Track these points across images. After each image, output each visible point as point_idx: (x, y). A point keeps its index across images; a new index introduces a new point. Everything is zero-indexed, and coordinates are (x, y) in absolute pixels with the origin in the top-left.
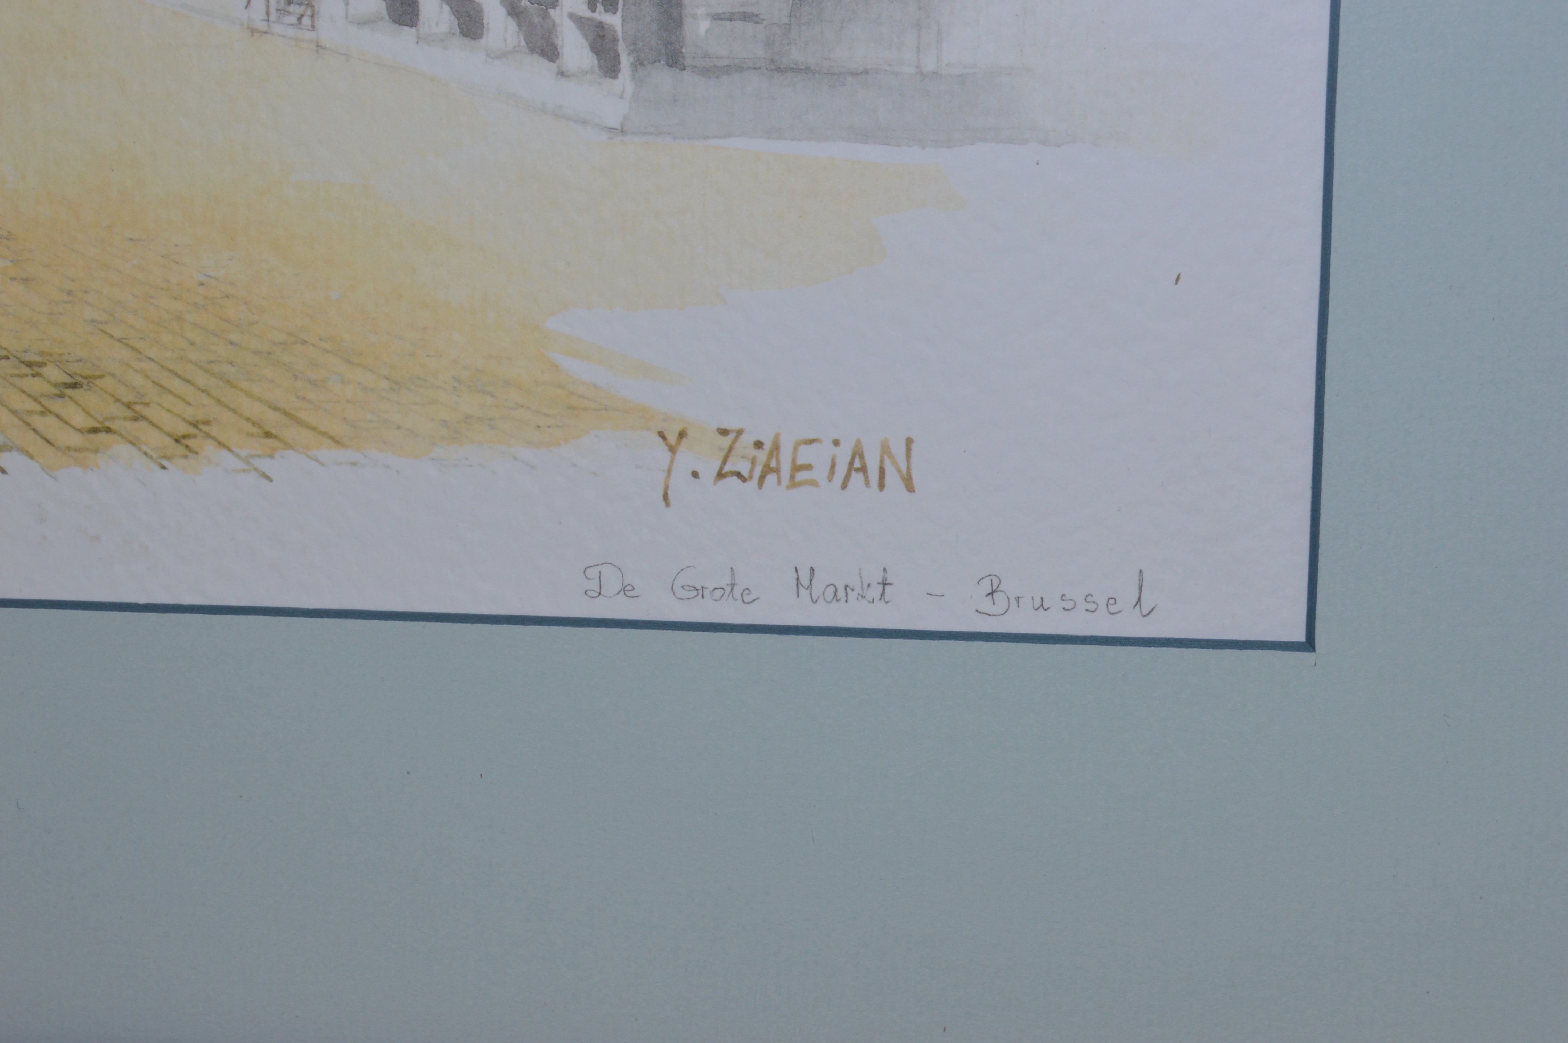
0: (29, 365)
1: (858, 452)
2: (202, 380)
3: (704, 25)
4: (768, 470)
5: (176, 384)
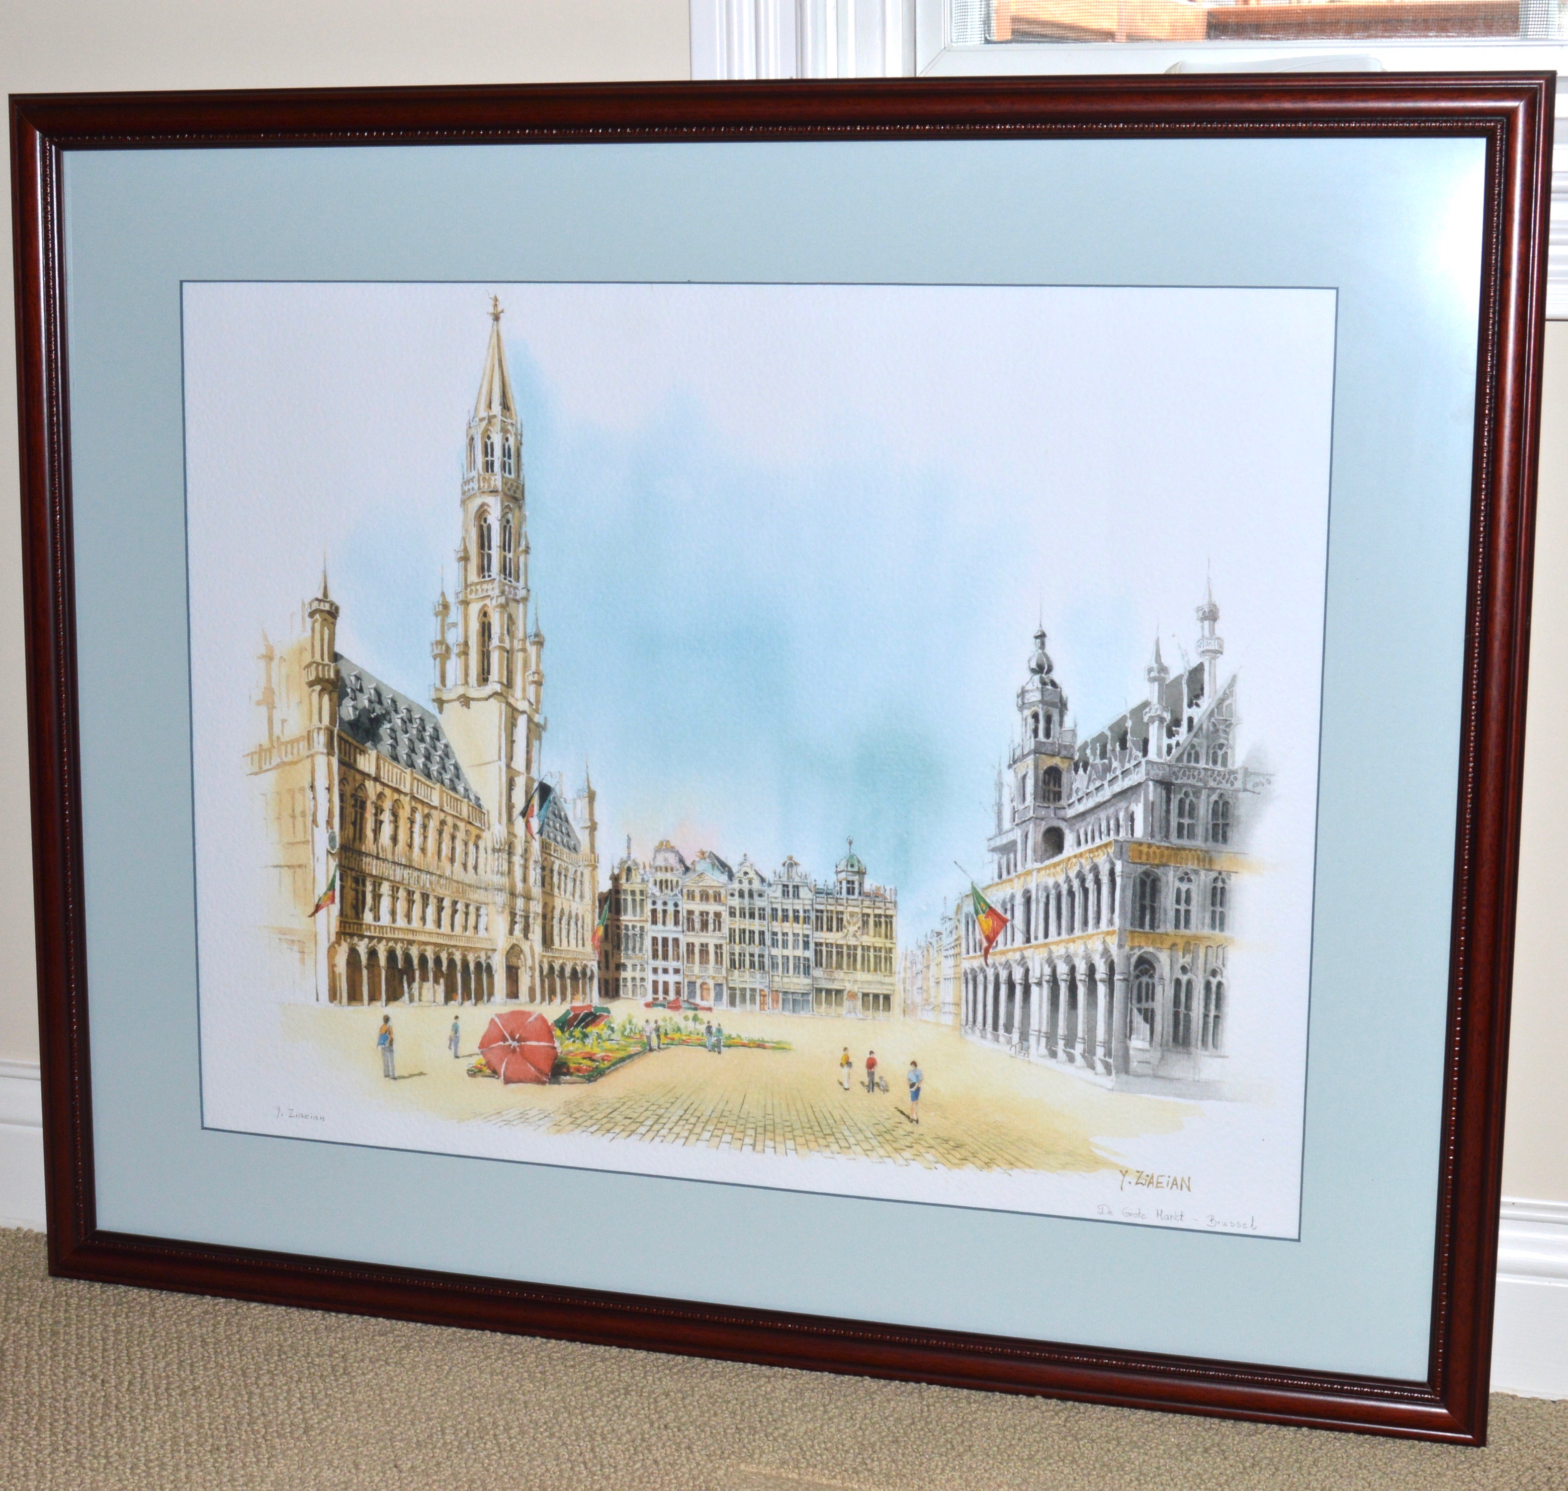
0: (945, 1140)
1: (1175, 1180)
2: (993, 1148)
3: (1135, 1064)
4: (1150, 1183)
5: (986, 1149)
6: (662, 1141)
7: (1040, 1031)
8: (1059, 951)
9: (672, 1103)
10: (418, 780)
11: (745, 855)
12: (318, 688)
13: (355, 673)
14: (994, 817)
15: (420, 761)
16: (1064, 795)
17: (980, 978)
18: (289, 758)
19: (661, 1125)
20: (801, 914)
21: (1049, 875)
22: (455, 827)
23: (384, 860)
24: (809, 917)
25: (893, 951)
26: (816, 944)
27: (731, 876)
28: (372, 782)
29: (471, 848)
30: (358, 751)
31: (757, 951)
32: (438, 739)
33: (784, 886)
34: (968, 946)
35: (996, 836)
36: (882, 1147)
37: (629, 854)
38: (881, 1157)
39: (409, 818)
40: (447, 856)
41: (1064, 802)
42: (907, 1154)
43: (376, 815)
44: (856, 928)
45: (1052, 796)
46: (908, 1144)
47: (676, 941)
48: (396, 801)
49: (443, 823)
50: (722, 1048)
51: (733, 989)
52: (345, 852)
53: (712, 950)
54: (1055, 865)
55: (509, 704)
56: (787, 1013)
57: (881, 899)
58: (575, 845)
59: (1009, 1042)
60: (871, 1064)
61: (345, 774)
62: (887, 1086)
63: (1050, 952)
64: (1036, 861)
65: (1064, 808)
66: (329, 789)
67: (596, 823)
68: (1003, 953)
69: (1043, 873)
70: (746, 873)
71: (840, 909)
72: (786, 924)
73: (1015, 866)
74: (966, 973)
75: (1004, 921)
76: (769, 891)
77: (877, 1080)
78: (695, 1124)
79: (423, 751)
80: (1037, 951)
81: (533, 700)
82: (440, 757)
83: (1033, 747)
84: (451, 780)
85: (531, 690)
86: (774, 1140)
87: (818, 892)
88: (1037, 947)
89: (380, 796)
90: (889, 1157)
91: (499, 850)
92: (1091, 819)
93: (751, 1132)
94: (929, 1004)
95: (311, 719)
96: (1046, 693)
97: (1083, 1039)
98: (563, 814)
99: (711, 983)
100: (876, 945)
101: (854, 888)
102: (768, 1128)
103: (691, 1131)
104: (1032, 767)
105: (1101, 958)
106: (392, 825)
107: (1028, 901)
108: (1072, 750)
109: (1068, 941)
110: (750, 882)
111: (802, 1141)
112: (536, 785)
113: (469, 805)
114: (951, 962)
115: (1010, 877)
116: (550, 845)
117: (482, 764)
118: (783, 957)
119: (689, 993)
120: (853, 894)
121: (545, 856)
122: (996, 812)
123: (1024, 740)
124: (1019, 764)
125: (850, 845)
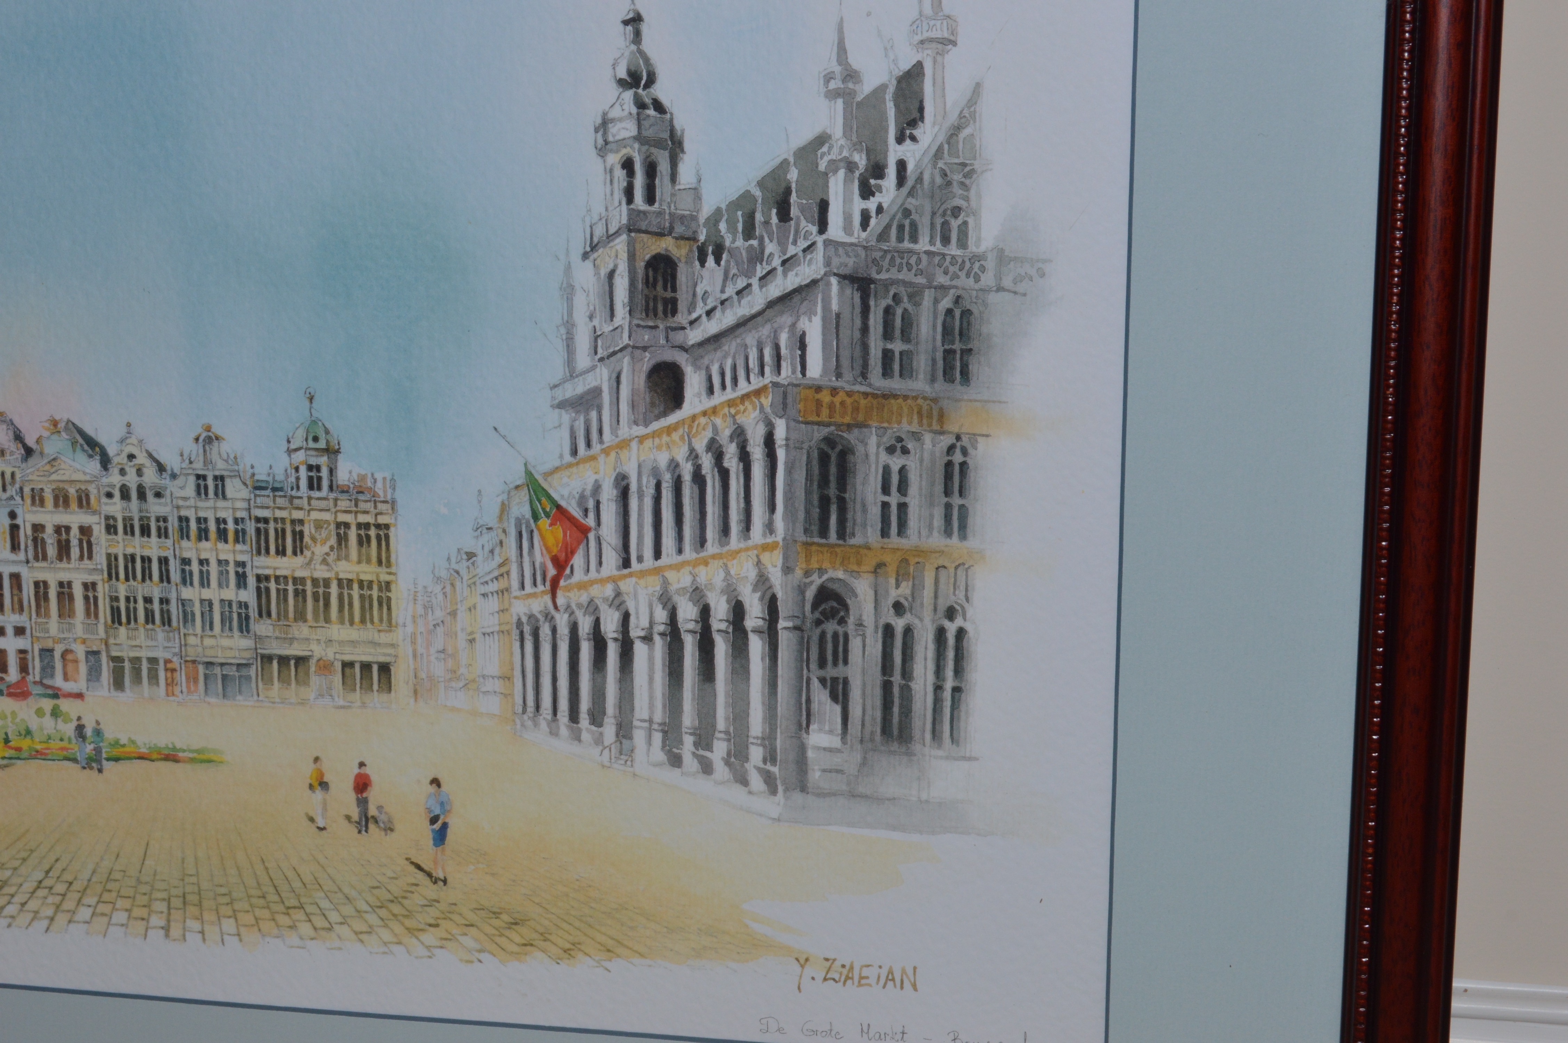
0: (494, 913)
1: (891, 972)
2: (577, 924)
3: (818, 774)
4: (847, 978)
5: (565, 926)
6: (9, 926)
7: (651, 721)
8: (680, 580)
9: (24, 860)
11: (129, 425)
14: (561, 346)
16: (682, 306)
17: (545, 631)
19: (7, 898)
20: (231, 526)
21: (659, 448)
24: (244, 532)
25: (393, 587)
26: (259, 578)
27: (105, 462)
31: (155, 590)
33: (198, 477)
34: (523, 576)
35: (564, 381)
36: (386, 926)
38: (385, 944)
41: (682, 318)
42: (429, 937)
44: (326, 549)
45: (660, 308)
46: (432, 921)
47: (16, 578)
50: (104, 762)
51: (117, 660)
53: (78, 592)
54: (670, 430)
56: (213, 700)
57: (367, 496)
59: (599, 740)
60: (362, 785)
62: (390, 821)
63: (666, 583)
64: (636, 423)
65: (683, 328)
68: (582, 586)
69: (648, 443)
70: (131, 457)
71: (297, 515)
72: (204, 544)
73: (600, 432)
74: (519, 624)
75: (584, 531)
76: (172, 487)
77: (372, 811)
78: (64, 895)
80: (642, 582)
83: (624, 221)
86: (200, 918)
87: (258, 487)
88: (642, 574)
90: (400, 943)
92: (731, 346)
93: (162, 906)
94: (458, 679)
96: (646, 124)
97: (727, 732)
99: (80, 651)
100: (363, 577)
101: (320, 479)
102: (189, 898)
103: (58, 907)
104: (624, 256)
105: (754, 590)
107: (624, 494)
108: (693, 225)
109: (696, 563)
110: (139, 472)
111: (248, 919)
114: (493, 604)
115: (592, 452)
118: (202, 601)
119: (43, 669)
120: (319, 488)
122: (564, 337)
123: (610, 209)
124: (600, 251)
125: (311, 402)
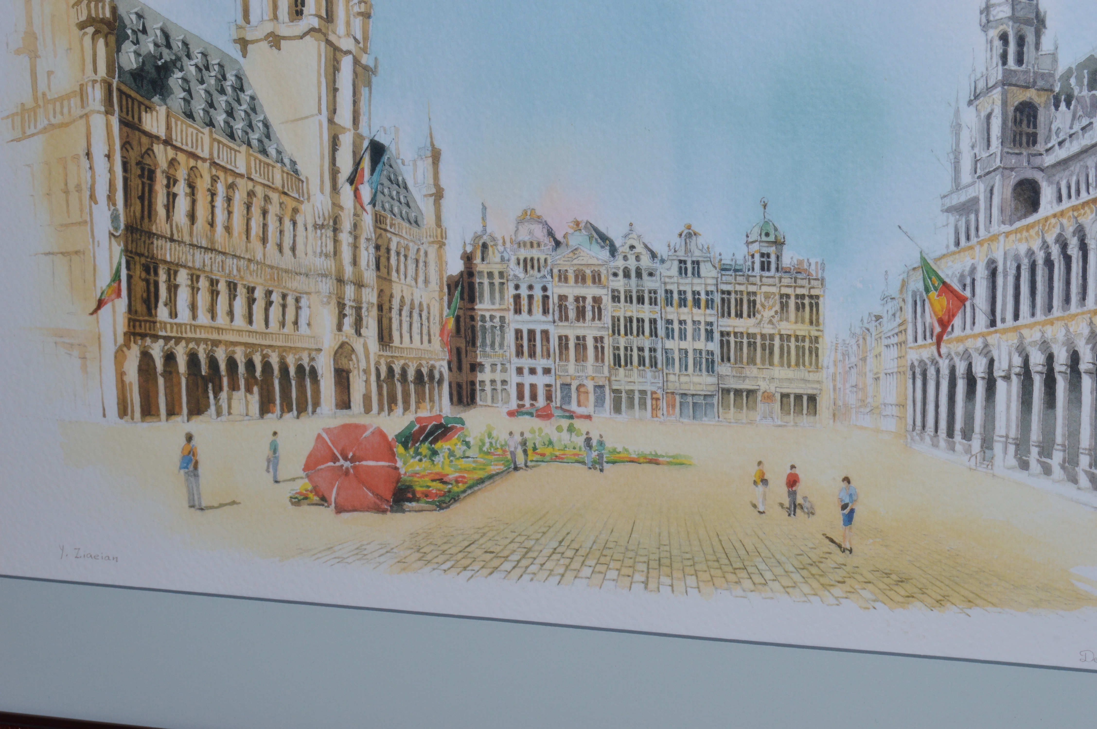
0: (886, 574)
2: (947, 582)
5: (938, 583)
6: (532, 580)
7: (1007, 437)
8: (1032, 336)
9: (544, 533)
10: (219, 142)
11: (631, 225)
12: (91, 30)
13: (136, 10)
14: (950, 168)
15: (220, 118)
16: (1040, 139)
17: (931, 372)
18: (59, 119)
19: (531, 560)
20: (703, 297)
21: (1020, 240)
22: (267, 198)
23: (180, 242)
24: (712, 300)
25: (820, 340)
26: (722, 334)
27: (613, 251)
28: (162, 146)
29: (288, 224)
30: (143, 107)
31: (646, 342)
32: (242, 90)
33: (681, 262)
34: (916, 332)
35: (951, 193)
36: (806, 582)
37: (484, 226)
38: (805, 595)
39: (209, 190)
40: (257, 235)
41: (1040, 147)
42: (838, 591)
43: (168, 186)
44: (772, 313)
45: (1024, 140)
46: (840, 579)
47: (545, 333)
48: (191, 169)
49: (251, 194)
50: (605, 464)
51: (617, 392)
52: (132, 233)
53: (590, 343)
54: (1028, 228)
55: (328, 42)
56: (685, 420)
57: (803, 275)
58: (416, 217)
59: (968, 451)
60: (792, 481)
61: (128, 136)
62: (812, 508)
63: (1022, 337)
64: (1004, 223)
65: (1041, 155)
66: (108, 156)
67: (443, 190)
68: (960, 340)
69: (1012, 237)
70: (632, 247)
71: (752, 289)
72: (683, 309)
73: (977, 229)
74: (912, 366)
75: (963, 300)
76: (661, 269)
77: (799, 500)
78: (572, 559)
79: (224, 105)
80: (1004, 337)
81: (359, 36)
82: (245, 111)
83: (1000, 77)
84: (260, 141)
85: (357, 23)
86: (671, 576)
87: (724, 269)
88: (1005, 331)
89: (173, 163)
90: (816, 595)
91: (322, 226)
92: (1076, 167)
93: (643, 567)
94: (866, 406)
95: (83, 70)
96: (1018, 7)
97: (1063, 445)
98: (400, 179)
99: (590, 385)
100: (798, 333)
101: (769, 263)
102: (663, 561)
103: (567, 567)
104: (999, 103)
105: (1087, 343)
106: (188, 198)
107: (993, 274)
108: (1051, 80)
109: (1044, 324)
110: (638, 258)
111: (706, 576)
112: (366, 144)
113: (283, 171)
114: (894, 352)
115: (970, 244)
116: (386, 218)
117: (298, 120)
118: (680, 350)
119: (563, 398)
120: (769, 270)
121: (379, 231)
122: (953, 161)
123: (989, 69)
124: (981, 99)
125: (765, 208)
